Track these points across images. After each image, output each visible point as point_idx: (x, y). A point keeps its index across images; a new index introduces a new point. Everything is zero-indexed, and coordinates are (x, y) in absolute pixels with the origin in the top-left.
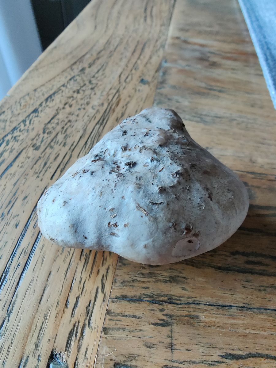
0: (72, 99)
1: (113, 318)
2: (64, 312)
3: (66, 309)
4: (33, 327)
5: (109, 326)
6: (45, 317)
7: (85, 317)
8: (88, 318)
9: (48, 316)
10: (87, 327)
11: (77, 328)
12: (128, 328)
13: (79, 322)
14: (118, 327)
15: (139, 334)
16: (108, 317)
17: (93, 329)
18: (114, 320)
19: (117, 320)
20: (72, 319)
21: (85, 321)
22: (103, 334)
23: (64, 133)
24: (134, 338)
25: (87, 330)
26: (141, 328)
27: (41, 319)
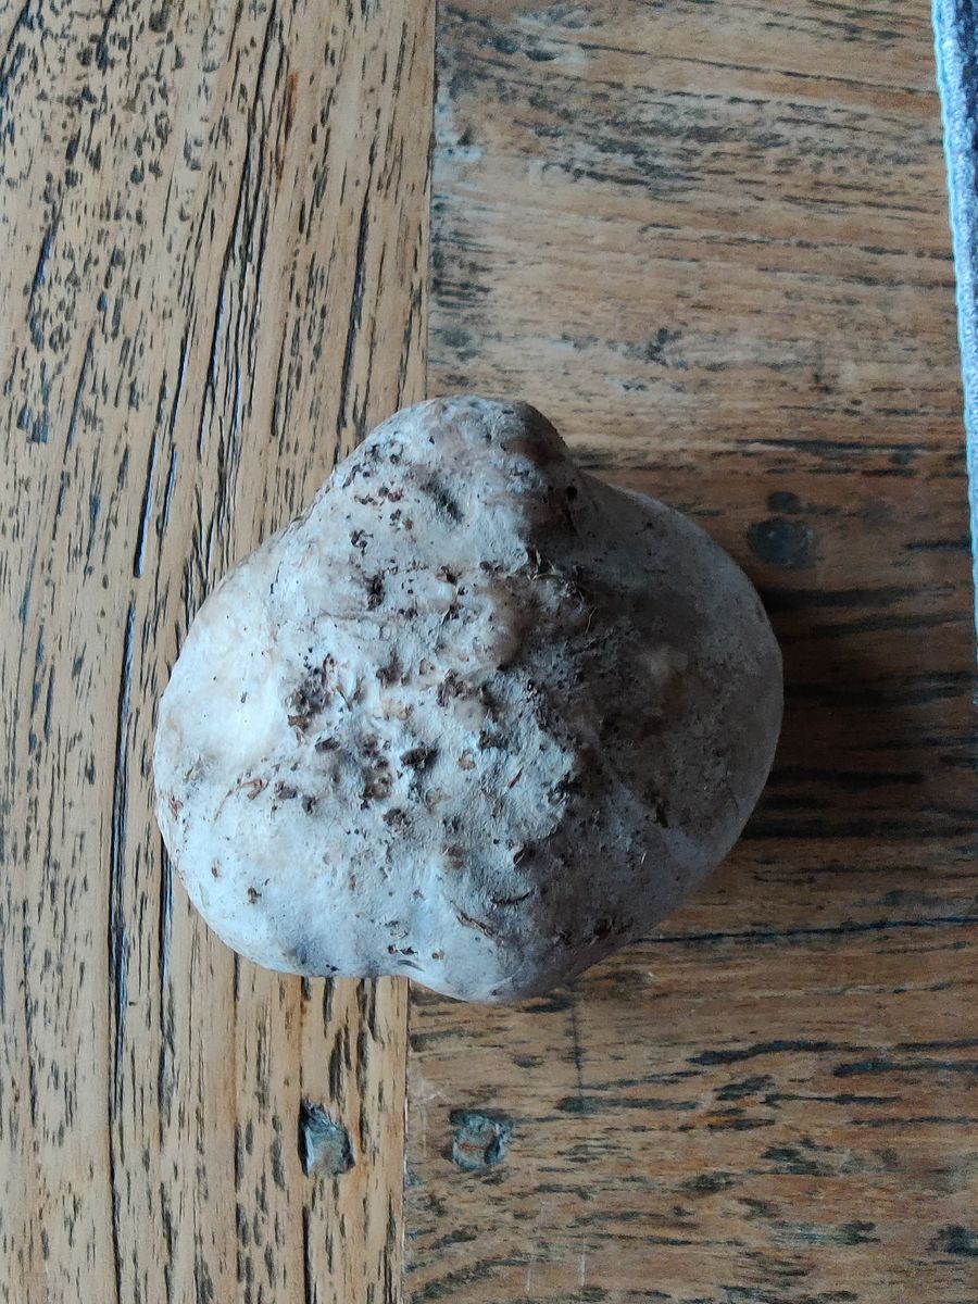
0: (88, 107)
1: (429, 1009)
2: (303, 1010)
3: (305, 1004)
4: (240, 1056)
5: (424, 1031)
6: (261, 1029)
7: (359, 1015)
8: (367, 1016)
9: (268, 1026)
10: (369, 1037)
11: (347, 1045)
12: (468, 1028)
13: (346, 1030)
14: (444, 1029)
15: (498, 1038)
16: (416, 1009)
17: (386, 1040)
18: (431, 1015)
19: (439, 1014)
20: (329, 1024)
21: (360, 1025)
22: (411, 1053)
23: (115, 335)
24: (488, 1050)
25: (371, 1045)
26: (501, 1025)
27: (253, 1037)
